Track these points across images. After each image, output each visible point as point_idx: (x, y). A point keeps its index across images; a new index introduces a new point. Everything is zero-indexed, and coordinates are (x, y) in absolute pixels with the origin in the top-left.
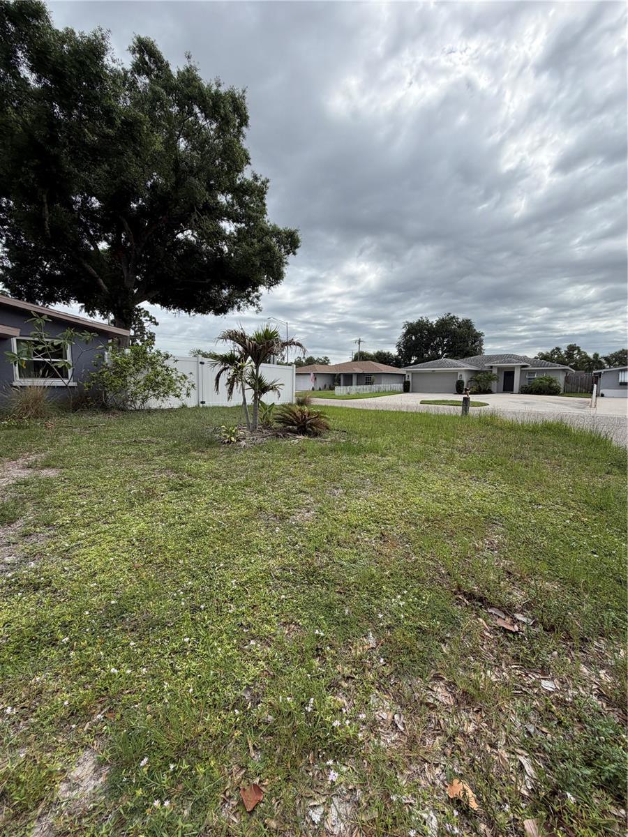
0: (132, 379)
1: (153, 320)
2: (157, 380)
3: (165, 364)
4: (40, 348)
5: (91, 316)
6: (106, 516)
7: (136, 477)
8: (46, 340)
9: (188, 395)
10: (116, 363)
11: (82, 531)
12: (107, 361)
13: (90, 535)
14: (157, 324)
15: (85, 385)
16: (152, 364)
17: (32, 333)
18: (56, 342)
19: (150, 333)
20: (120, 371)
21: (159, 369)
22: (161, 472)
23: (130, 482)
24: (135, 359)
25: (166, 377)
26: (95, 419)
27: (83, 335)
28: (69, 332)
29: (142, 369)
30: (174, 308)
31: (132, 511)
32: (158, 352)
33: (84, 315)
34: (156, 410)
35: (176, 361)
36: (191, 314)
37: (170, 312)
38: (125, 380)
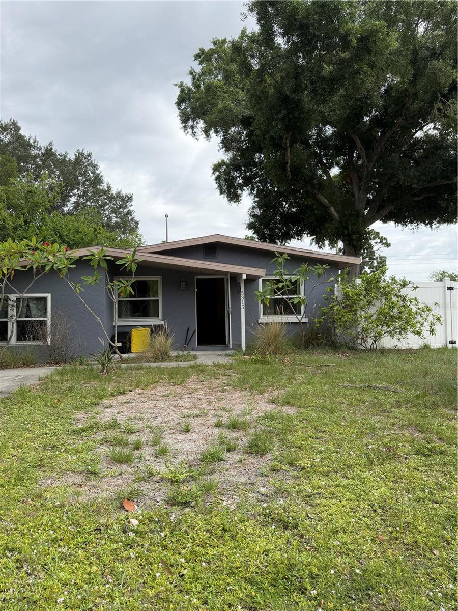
0: (363, 313)
1: (384, 241)
2: (392, 314)
3: (401, 293)
4: (280, 285)
5: (320, 247)
6: (344, 469)
7: (373, 429)
8: (285, 277)
9: (432, 331)
10: (347, 296)
11: (322, 479)
12: (336, 293)
13: (329, 486)
14: (388, 245)
15: (316, 321)
16: (386, 294)
17: (275, 272)
18: (294, 278)
19: (381, 258)
20: (350, 304)
21: (394, 299)
22: (402, 428)
23: (366, 434)
24: (366, 289)
25: (403, 309)
26: (326, 358)
27: (316, 269)
28: (304, 267)
29: (374, 301)
30: (411, 222)
31: (371, 470)
32: (393, 279)
33: (314, 248)
34: (390, 350)
35: (415, 288)
36: (434, 226)
37: (406, 229)
38: (355, 314)
